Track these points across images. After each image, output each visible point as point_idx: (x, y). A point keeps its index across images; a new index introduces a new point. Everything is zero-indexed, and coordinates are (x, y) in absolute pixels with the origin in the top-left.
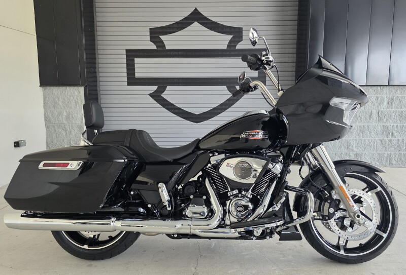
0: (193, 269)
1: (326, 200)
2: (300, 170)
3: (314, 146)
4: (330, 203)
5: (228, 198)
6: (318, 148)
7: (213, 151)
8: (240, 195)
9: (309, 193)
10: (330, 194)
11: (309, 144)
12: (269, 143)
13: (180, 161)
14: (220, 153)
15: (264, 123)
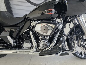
0: (29, 62)
1: (80, 39)
2: (69, 25)
3: (79, 16)
4: (82, 40)
5: (39, 40)
6: (80, 17)
7: (32, 20)
8: (44, 39)
9: (75, 40)
10: (82, 37)
11: (76, 16)
12: (57, 15)
13: (17, 25)
14: (35, 21)
15: (55, 5)
